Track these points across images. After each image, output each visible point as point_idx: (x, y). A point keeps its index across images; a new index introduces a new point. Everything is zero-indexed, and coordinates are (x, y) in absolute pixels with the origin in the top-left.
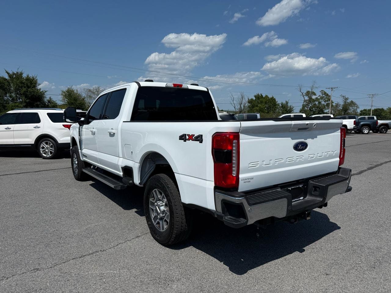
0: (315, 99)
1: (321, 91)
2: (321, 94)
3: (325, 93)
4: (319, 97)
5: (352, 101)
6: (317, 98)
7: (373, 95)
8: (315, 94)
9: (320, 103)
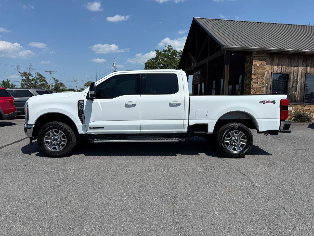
0: (32, 79)
1: (36, 73)
2: (36, 76)
3: (40, 75)
4: (35, 78)
5: (61, 83)
6: (33, 79)
7: (76, 79)
8: (31, 75)
9: (36, 82)
